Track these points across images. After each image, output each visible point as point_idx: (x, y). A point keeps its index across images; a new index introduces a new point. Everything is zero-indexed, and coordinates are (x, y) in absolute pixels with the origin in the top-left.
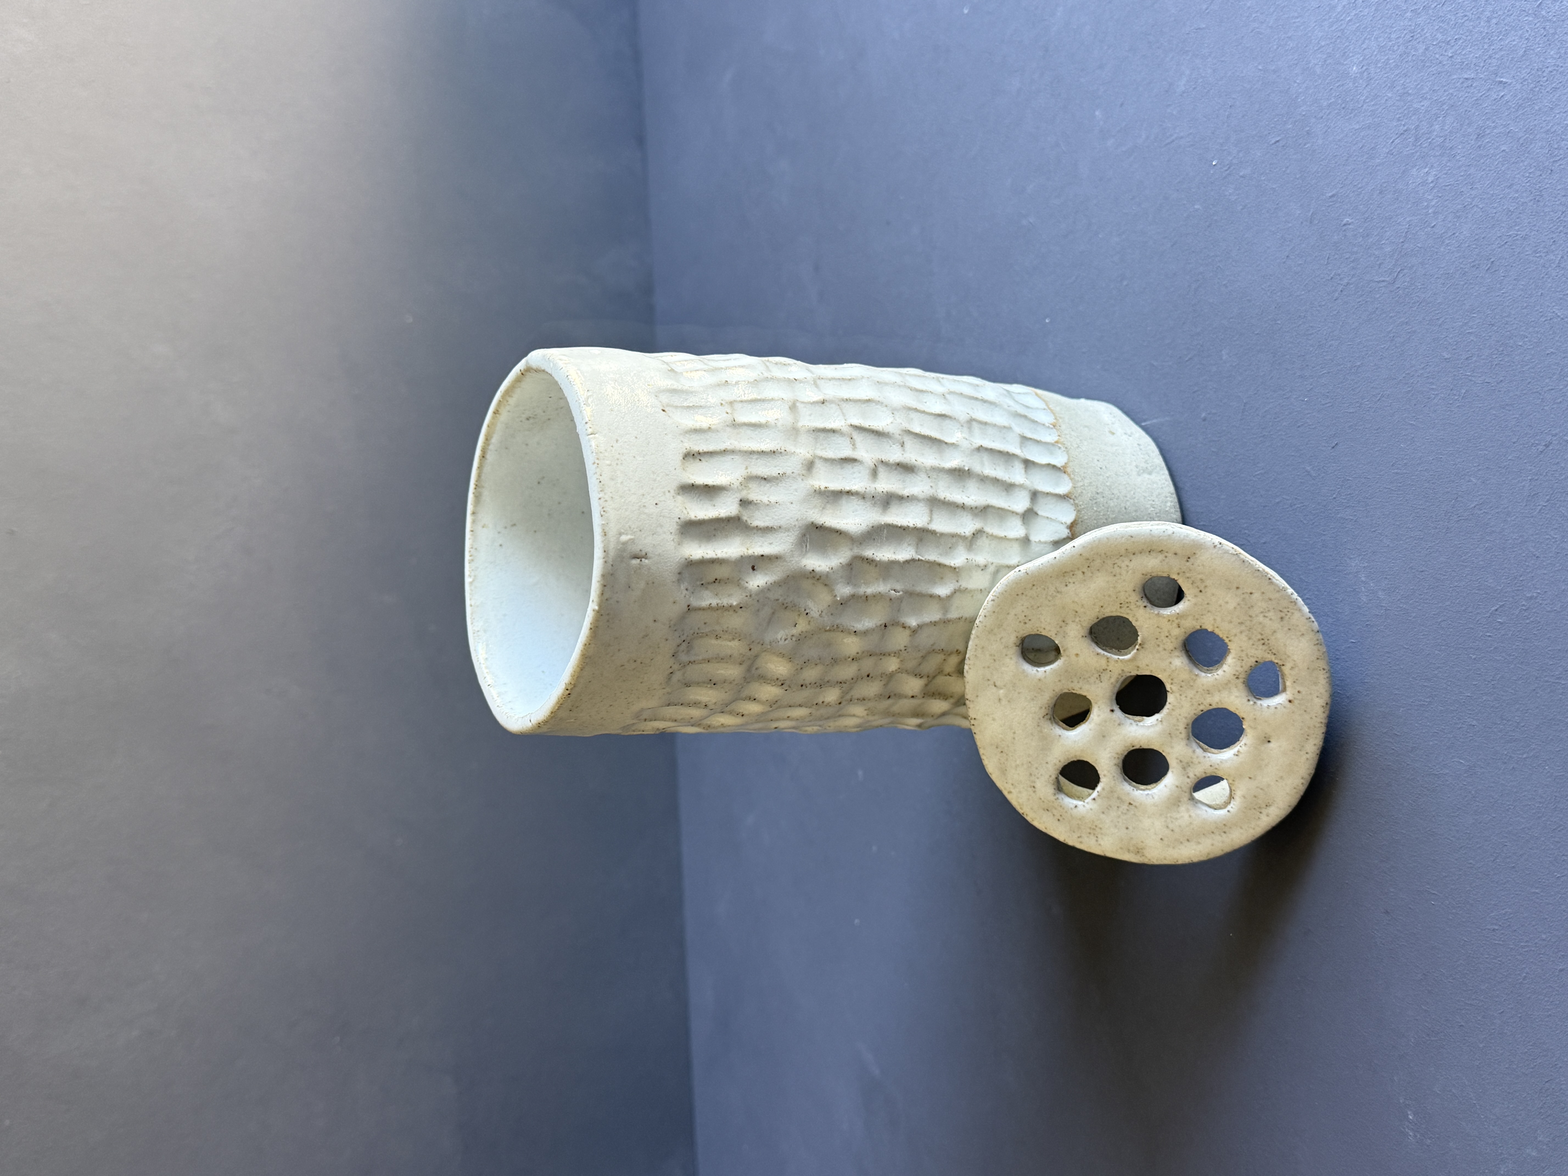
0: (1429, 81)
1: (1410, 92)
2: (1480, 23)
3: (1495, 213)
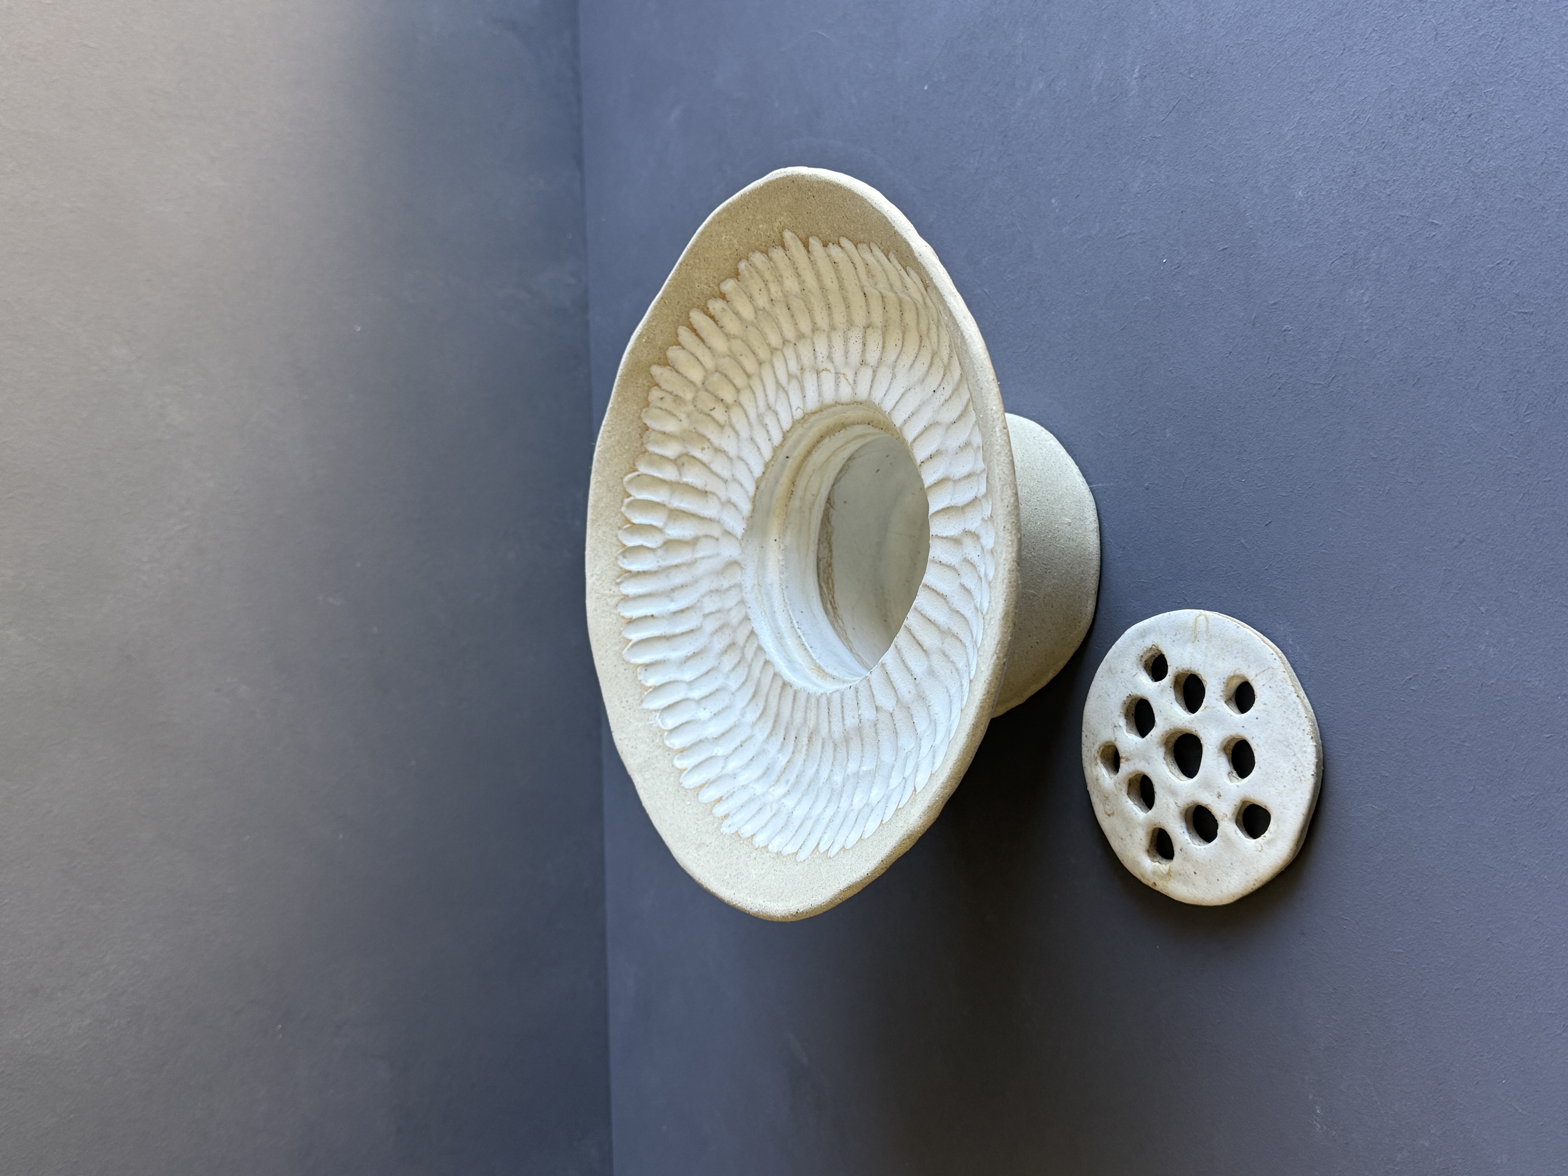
3: (1423, 336)
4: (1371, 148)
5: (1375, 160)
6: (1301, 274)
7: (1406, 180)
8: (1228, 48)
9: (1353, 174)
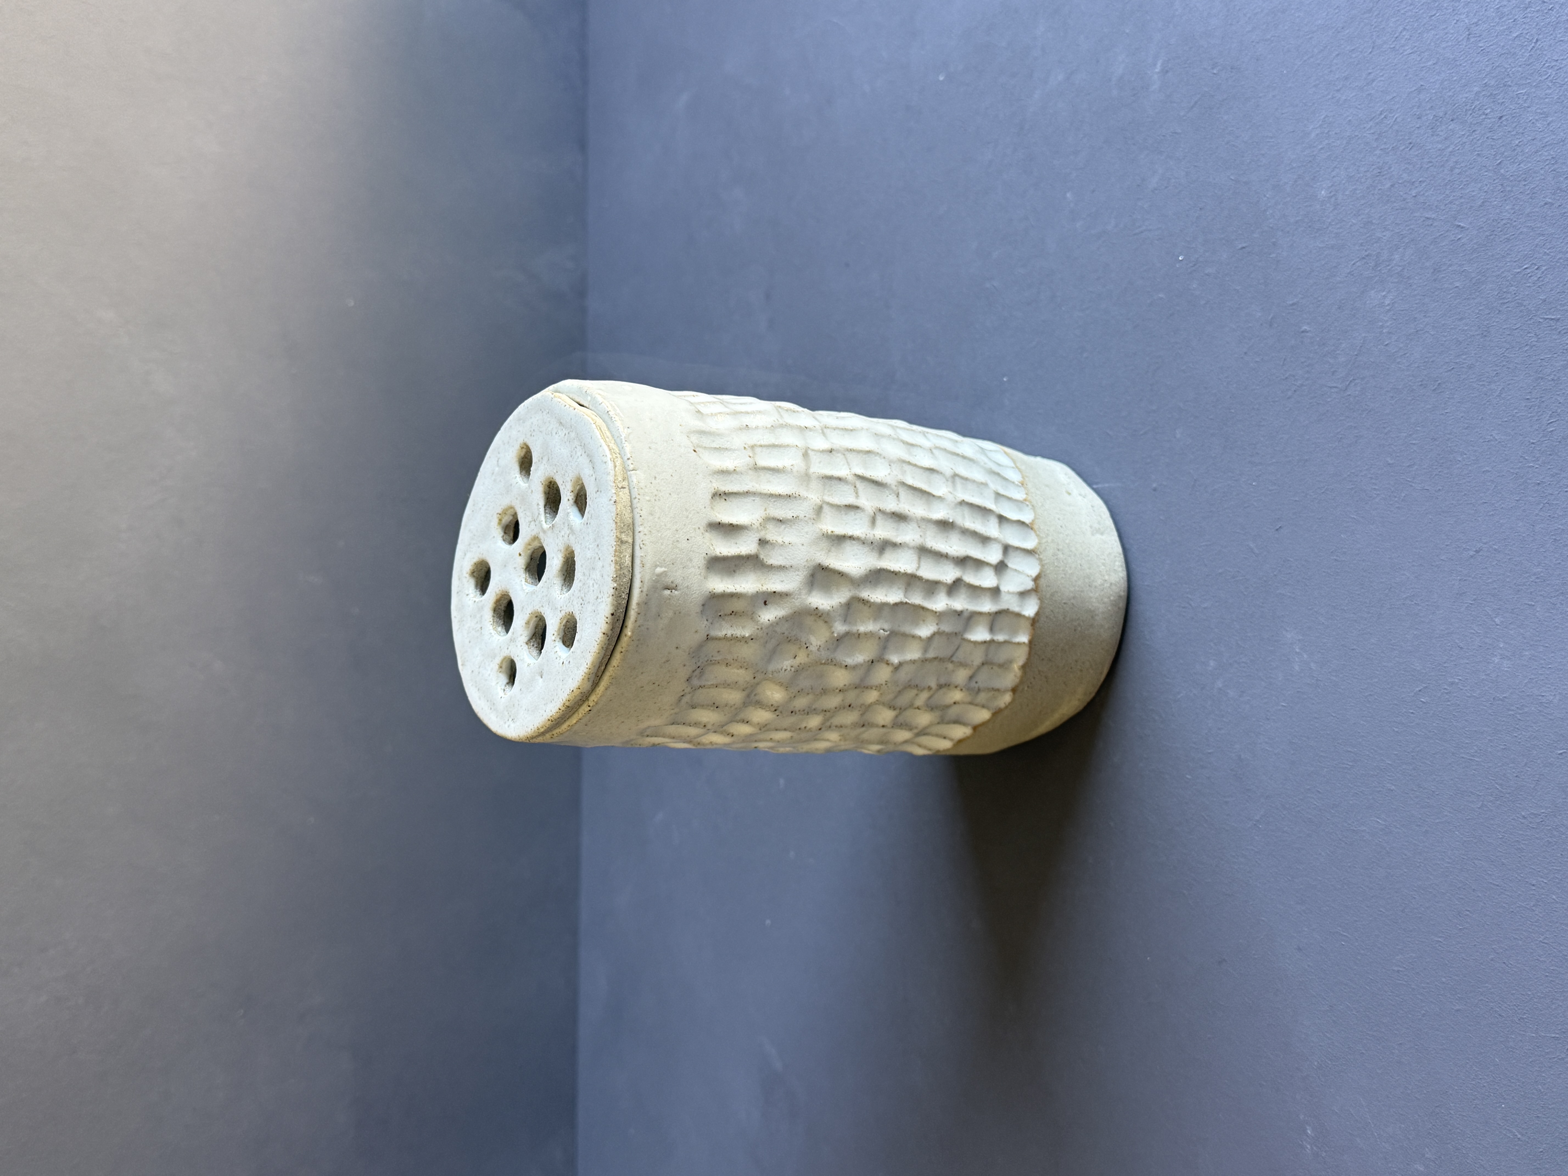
0: (1393, 215)
1: (1374, 221)
2: (1443, 171)
3: (1445, 341)
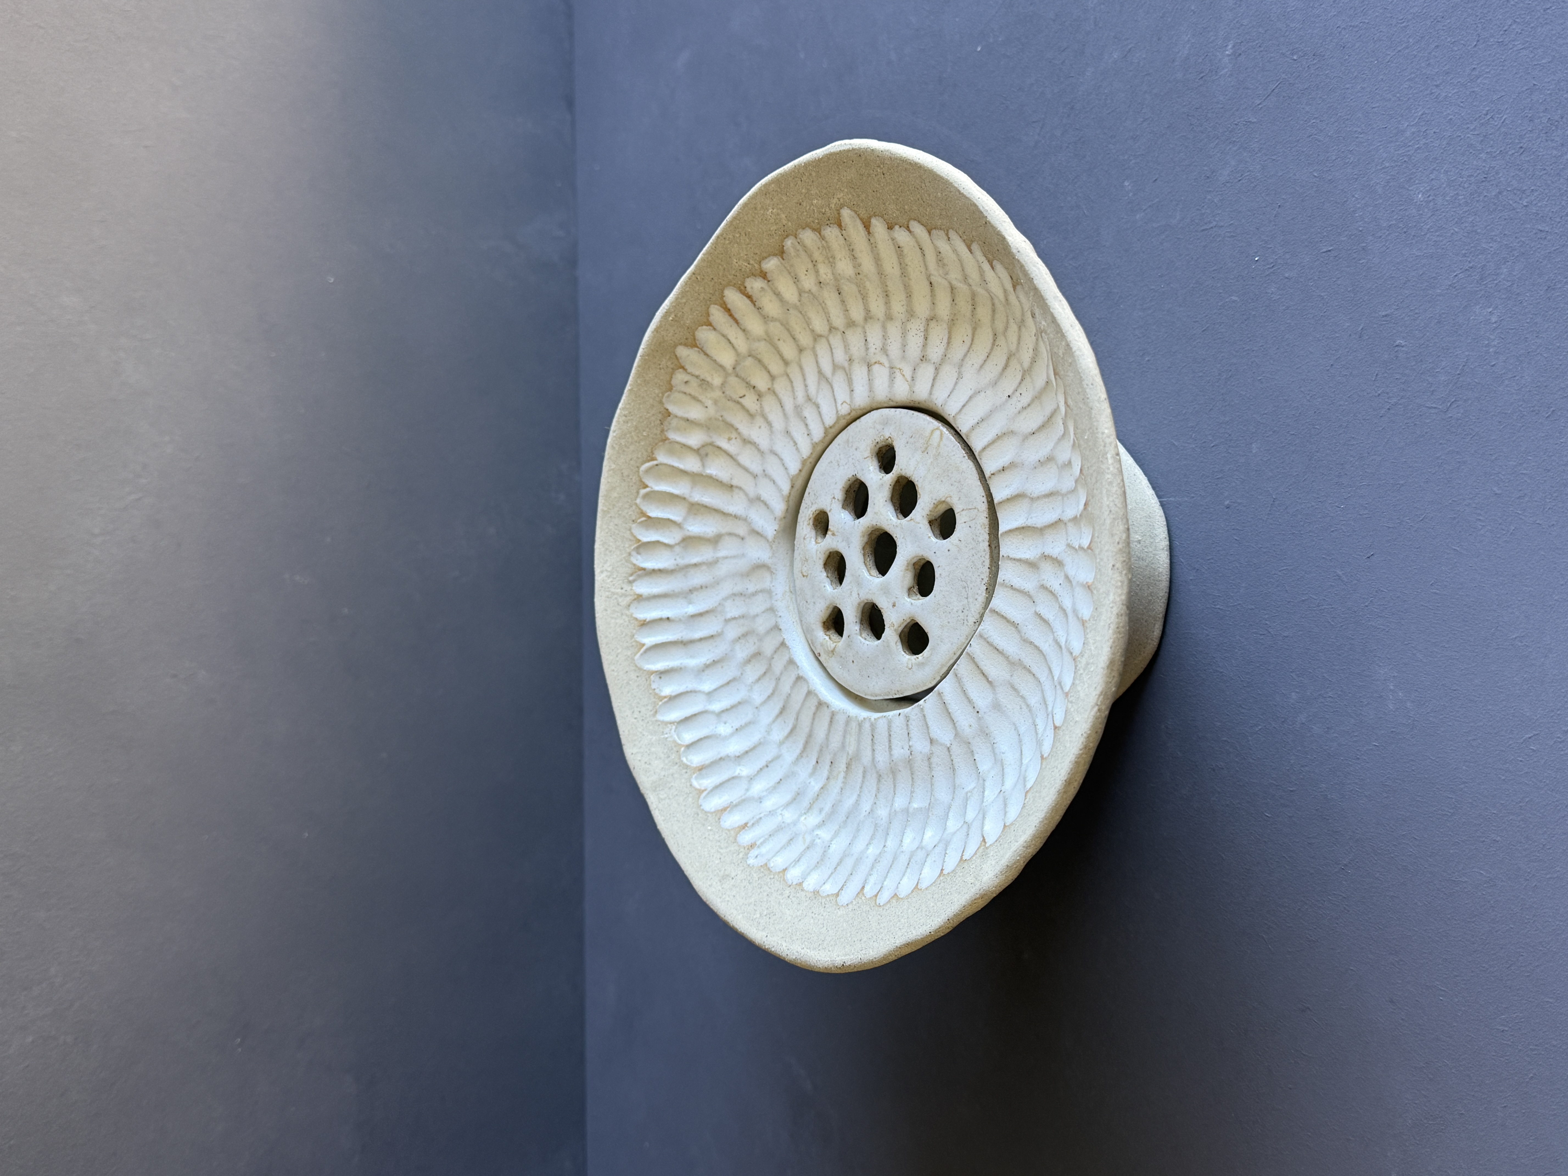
4: (1507, 153)
5: (1511, 167)
6: (1418, 285)
7: (1547, 191)
8: (1339, 30)
9: (1484, 180)
